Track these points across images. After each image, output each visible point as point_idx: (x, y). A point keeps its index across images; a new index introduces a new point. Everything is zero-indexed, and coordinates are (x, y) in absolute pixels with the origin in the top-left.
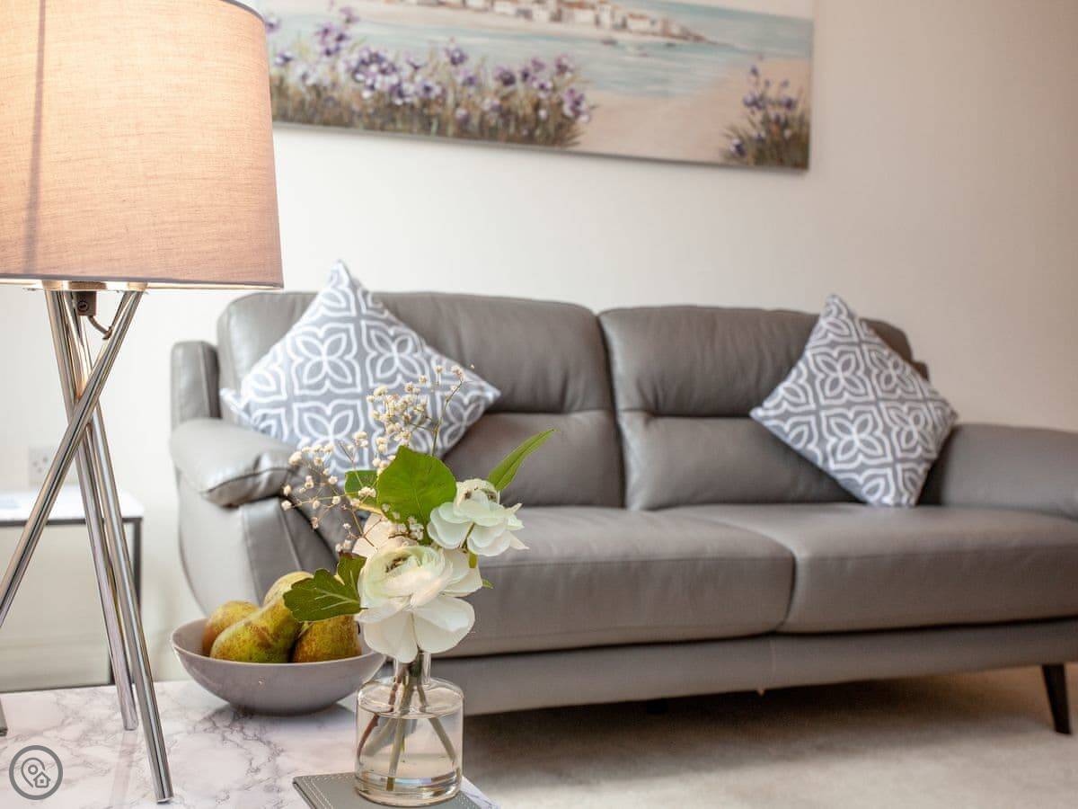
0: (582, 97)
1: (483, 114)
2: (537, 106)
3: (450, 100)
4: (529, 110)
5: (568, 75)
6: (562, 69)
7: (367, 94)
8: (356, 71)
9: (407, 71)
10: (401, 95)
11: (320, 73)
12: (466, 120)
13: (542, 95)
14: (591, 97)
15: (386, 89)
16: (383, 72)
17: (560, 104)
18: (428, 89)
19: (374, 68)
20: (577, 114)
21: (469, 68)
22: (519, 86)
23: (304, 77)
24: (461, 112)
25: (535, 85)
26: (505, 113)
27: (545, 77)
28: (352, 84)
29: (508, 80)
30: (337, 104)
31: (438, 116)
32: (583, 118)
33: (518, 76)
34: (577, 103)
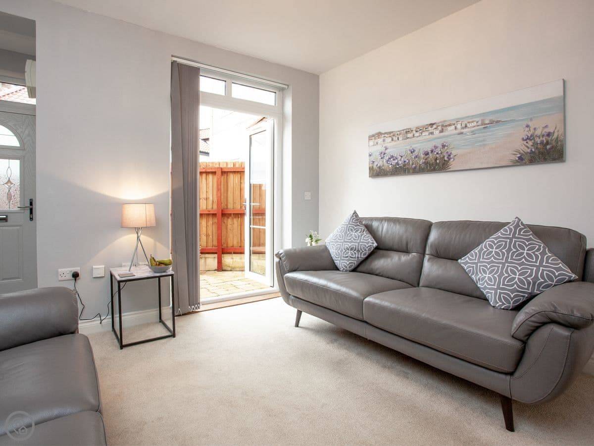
0: (451, 153)
1: (420, 165)
2: (436, 159)
3: (411, 163)
4: (433, 161)
5: (446, 147)
6: (444, 146)
7: (390, 166)
8: (388, 161)
9: (400, 158)
10: (398, 165)
11: (380, 164)
12: (415, 168)
13: (437, 156)
14: (454, 152)
15: (395, 164)
16: (394, 160)
17: (444, 157)
18: (405, 161)
19: (392, 159)
20: (449, 159)
21: (416, 153)
22: (430, 154)
23: (377, 165)
24: (414, 166)
25: (435, 153)
26: (426, 163)
27: (438, 150)
28: (387, 164)
29: (427, 154)
30: (384, 170)
31: (407, 168)
32: (452, 160)
33: (430, 152)
34: (450, 156)
